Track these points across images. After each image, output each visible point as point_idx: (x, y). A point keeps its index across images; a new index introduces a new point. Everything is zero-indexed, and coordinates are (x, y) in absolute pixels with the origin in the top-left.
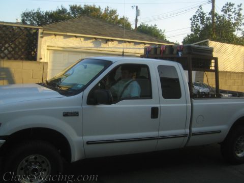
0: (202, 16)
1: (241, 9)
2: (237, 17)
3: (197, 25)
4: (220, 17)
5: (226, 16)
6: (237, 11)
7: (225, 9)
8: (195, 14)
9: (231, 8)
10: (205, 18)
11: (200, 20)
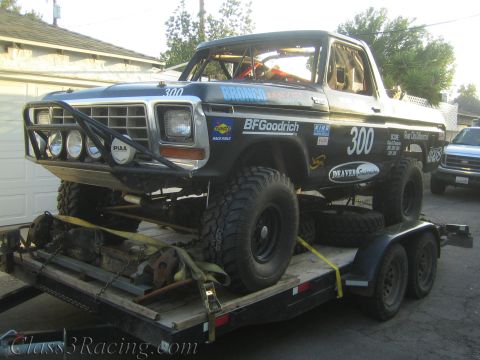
0: (185, 19)
1: (250, 11)
2: (244, 24)
3: (176, 35)
4: (217, 23)
5: (227, 22)
6: (245, 14)
7: (225, 8)
8: (172, 15)
9: (234, 7)
10: (191, 24)
11: (181, 26)
